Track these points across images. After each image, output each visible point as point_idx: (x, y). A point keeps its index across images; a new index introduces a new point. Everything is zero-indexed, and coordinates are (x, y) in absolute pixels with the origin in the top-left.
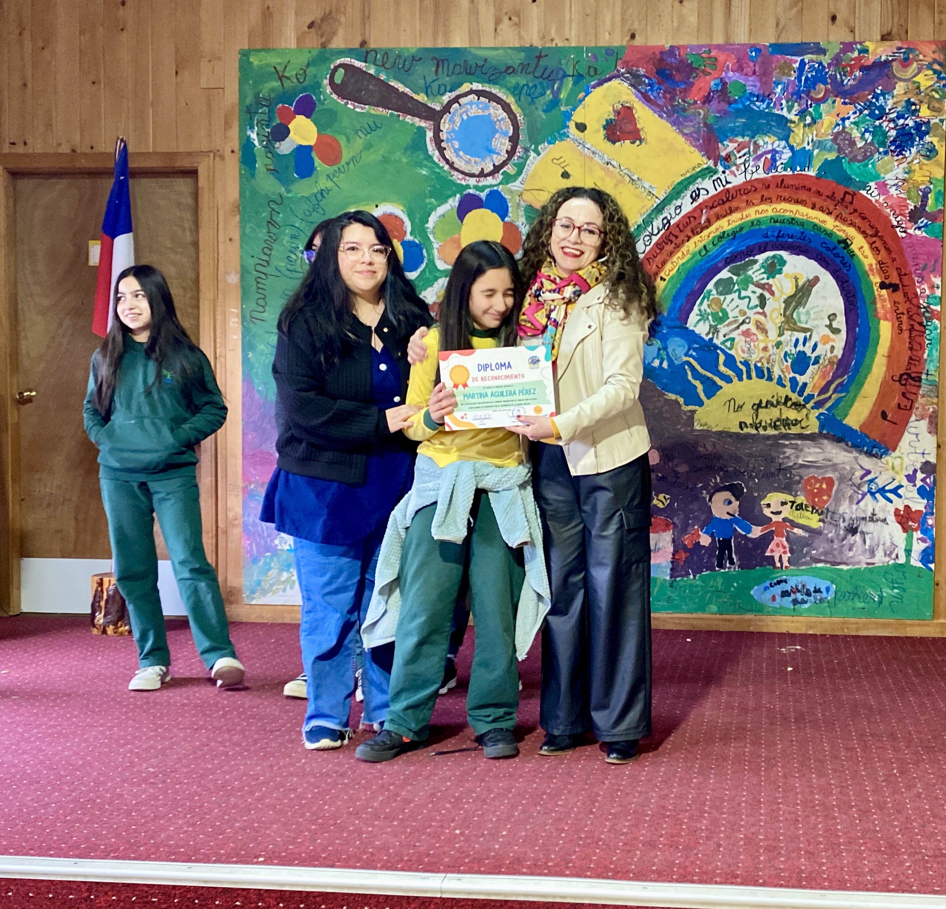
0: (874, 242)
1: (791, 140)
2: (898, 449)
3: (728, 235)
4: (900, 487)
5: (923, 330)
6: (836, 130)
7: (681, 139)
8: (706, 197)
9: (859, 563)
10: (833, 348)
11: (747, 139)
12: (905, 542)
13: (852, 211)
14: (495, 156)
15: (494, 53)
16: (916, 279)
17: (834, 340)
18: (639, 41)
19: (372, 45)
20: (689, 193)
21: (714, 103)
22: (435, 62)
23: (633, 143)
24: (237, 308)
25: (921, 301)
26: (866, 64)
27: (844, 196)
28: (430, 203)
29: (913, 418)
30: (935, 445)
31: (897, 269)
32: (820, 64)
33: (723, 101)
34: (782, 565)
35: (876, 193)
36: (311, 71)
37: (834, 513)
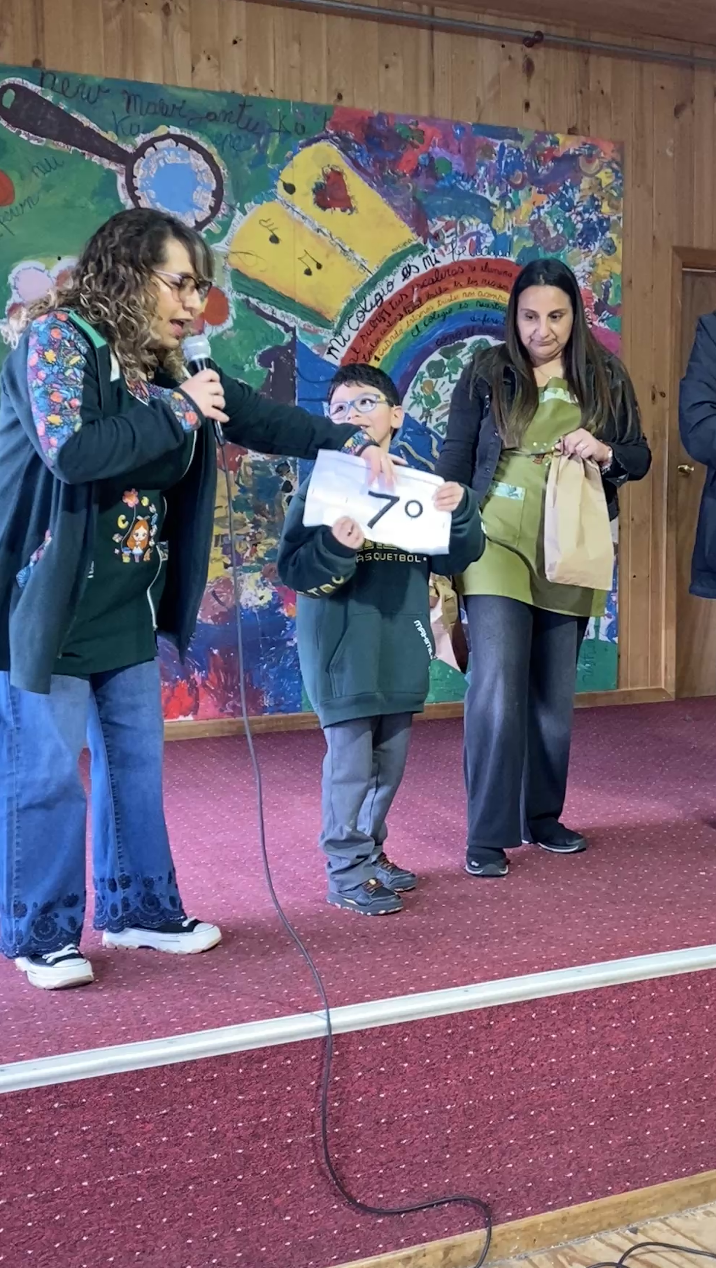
1: (493, 224)
3: (439, 316)
7: (391, 212)
8: (417, 275)
11: (454, 218)
14: (196, 212)
15: (193, 95)
18: (346, 103)
19: (49, 66)
20: (400, 270)
21: (422, 179)
22: (126, 96)
23: (344, 211)
26: (557, 155)
32: (518, 150)
33: (431, 176)
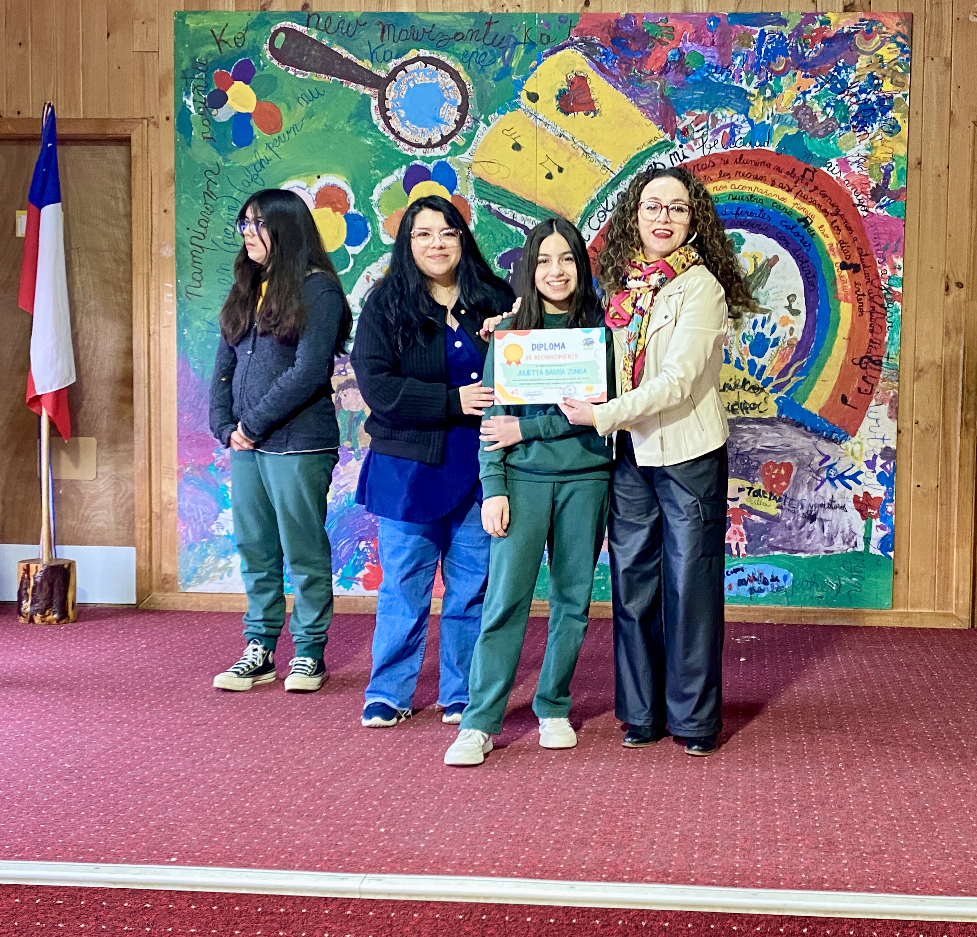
0: (835, 221)
1: (750, 114)
2: (858, 434)
4: (860, 473)
5: (884, 312)
6: (796, 104)
7: (637, 111)
9: (817, 551)
10: (792, 329)
11: (705, 112)
12: (864, 530)
13: (812, 188)
14: (443, 126)
15: (443, 18)
16: (878, 259)
17: (793, 322)
18: (593, 8)
19: (315, 9)
21: (671, 74)
22: (381, 26)
23: (587, 114)
24: (171, 283)
25: (882, 283)
26: (829, 35)
27: (805, 173)
28: (375, 175)
29: (873, 402)
30: (895, 431)
31: (858, 249)
32: (781, 35)
33: (681, 71)
34: (739, 554)
35: (837, 170)
36: (250, 35)
37: (792, 499)
